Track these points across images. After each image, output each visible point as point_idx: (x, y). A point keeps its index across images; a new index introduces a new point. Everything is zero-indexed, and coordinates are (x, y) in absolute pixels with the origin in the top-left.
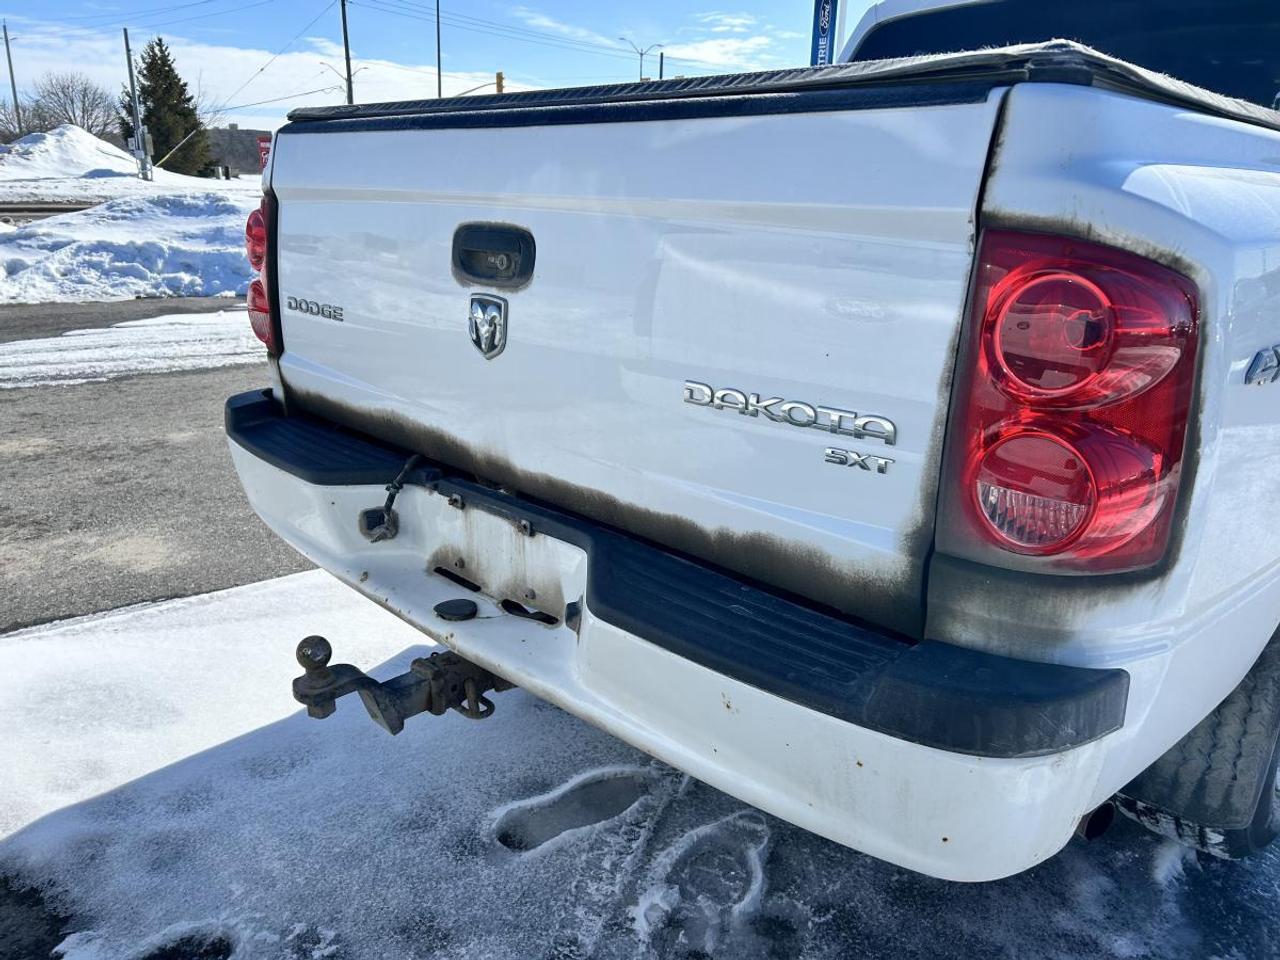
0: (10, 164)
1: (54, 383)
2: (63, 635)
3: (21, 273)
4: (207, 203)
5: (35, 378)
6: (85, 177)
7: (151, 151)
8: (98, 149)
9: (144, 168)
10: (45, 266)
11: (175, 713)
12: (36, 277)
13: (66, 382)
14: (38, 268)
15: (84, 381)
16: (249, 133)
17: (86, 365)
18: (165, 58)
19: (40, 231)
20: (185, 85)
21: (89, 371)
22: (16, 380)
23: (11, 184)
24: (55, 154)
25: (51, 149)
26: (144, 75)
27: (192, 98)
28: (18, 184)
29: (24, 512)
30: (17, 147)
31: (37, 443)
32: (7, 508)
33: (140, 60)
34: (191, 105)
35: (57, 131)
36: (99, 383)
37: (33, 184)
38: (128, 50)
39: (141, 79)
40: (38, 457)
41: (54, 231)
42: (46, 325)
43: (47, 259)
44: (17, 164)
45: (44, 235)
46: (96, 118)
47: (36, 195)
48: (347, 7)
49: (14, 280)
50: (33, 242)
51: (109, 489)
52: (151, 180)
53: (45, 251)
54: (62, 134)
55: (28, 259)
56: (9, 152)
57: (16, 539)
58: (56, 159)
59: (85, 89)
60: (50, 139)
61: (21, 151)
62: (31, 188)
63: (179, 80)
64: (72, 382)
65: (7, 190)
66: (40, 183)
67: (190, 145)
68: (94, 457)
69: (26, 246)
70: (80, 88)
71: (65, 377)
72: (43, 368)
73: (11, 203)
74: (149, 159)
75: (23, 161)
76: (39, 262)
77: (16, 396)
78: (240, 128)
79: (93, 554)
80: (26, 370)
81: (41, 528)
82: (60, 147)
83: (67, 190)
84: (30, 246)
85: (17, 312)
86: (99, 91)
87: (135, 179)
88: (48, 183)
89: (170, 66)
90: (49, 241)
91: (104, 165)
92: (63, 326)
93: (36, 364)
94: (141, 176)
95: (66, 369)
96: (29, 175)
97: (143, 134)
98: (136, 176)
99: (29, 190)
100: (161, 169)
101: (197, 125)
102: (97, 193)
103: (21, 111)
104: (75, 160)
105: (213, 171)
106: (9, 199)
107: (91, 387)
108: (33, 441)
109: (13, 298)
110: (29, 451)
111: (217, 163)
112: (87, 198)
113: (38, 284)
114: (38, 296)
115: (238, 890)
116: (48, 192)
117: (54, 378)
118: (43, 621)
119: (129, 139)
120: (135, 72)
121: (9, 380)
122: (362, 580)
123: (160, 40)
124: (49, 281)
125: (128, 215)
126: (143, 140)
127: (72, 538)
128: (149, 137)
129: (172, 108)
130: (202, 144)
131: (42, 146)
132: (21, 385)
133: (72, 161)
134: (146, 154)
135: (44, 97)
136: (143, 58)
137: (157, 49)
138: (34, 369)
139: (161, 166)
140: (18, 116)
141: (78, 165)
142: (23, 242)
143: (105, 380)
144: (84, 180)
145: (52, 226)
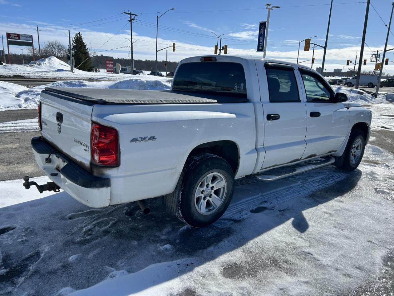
0: (35, 67)
1: (26, 131)
2: (6, 183)
3: (28, 101)
4: (78, 83)
5: (22, 130)
6: (55, 71)
7: (74, 64)
8: (60, 63)
9: (72, 69)
10: (34, 100)
11: (22, 196)
12: (32, 102)
13: (28, 131)
14: (33, 100)
15: (33, 131)
16: (106, 57)
17: (35, 127)
18: (80, 38)
19: (34, 90)
20: (86, 45)
21: (35, 128)
22: (17, 130)
23: (35, 73)
24: (48, 65)
25: (47, 63)
26: (74, 43)
27: (87, 49)
28: (37, 73)
29: (8, 160)
30: (38, 62)
31: (17, 145)
32: (5, 159)
33: (73, 38)
34: (87, 51)
35: (49, 58)
36: (36, 131)
37: (41, 73)
38: (70, 36)
39: (73, 43)
40: (15, 148)
41: (38, 90)
42: (31, 116)
43: (35, 98)
44: (37, 67)
45: (35, 91)
46: (61, 53)
47: (41, 76)
48: (132, 24)
49: (26, 103)
50: (32, 93)
51: (28, 156)
52: (74, 72)
53: (35, 95)
54: (50, 59)
55: (30, 98)
56: (35, 64)
57: (4, 165)
58: (48, 66)
59: (59, 45)
60: (47, 60)
61: (38, 63)
62: (40, 74)
63: (84, 44)
64: (30, 131)
65: (33, 75)
66: (43, 73)
67: (86, 62)
68: (28, 149)
69: (30, 94)
70: (57, 45)
71: (30, 130)
72: (24, 127)
73: (34, 78)
74: (74, 66)
75: (39, 66)
76: (33, 98)
77: (16, 134)
78: (104, 56)
79: (19, 169)
80: (20, 127)
81: (10, 163)
82: (49, 63)
83: (50, 75)
84: (31, 94)
85: (25, 112)
86: (63, 46)
87: (69, 72)
88: (45, 73)
89: (82, 40)
90: (36, 93)
91: (61, 68)
92: (35, 116)
93: (24, 126)
94: (71, 71)
95: (30, 128)
96: (40, 70)
97: (72, 60)
98: (70, 71)
99: (40, 75)
100: (77, 69)
101: (88, 56)
102: (58, 76)
103: (41, 51)
104: (53, 66)
105: (92, 70)
106: (34, 77)
107: (34, 132)
108: (16, 145)
109: (25, 108)
110: (14, 147)
111: (93, 67)
112: (55, 77)
113: (32, 104)
114: (31, 107)
115: (20, 221)
116: (45, 75)
117: (26, 130)
118: (4, 180)
119: (69, 61)
120: (71, 42)
121: (16, 130)
122: (44, 170)
123: (79, 33)
124: (35, 103)
125: (57, 86)
126: (72, 61)
127: (16, 165)
128: (74, 60)
129: (81, 52)
130: (89, 62)
131: (44, 62)
132: (18, 131)
133: (52, 67)
134: (73, 65)
135: (47, 47)
136: (74, 38)
137: (78, 35)
138: (22, 127)
139: (78, 68)
140: (40, 53)
141: (54, 68)
142: (30, 93)
143: (38, 131)
144: (55, 72)
145: (38, 89)
